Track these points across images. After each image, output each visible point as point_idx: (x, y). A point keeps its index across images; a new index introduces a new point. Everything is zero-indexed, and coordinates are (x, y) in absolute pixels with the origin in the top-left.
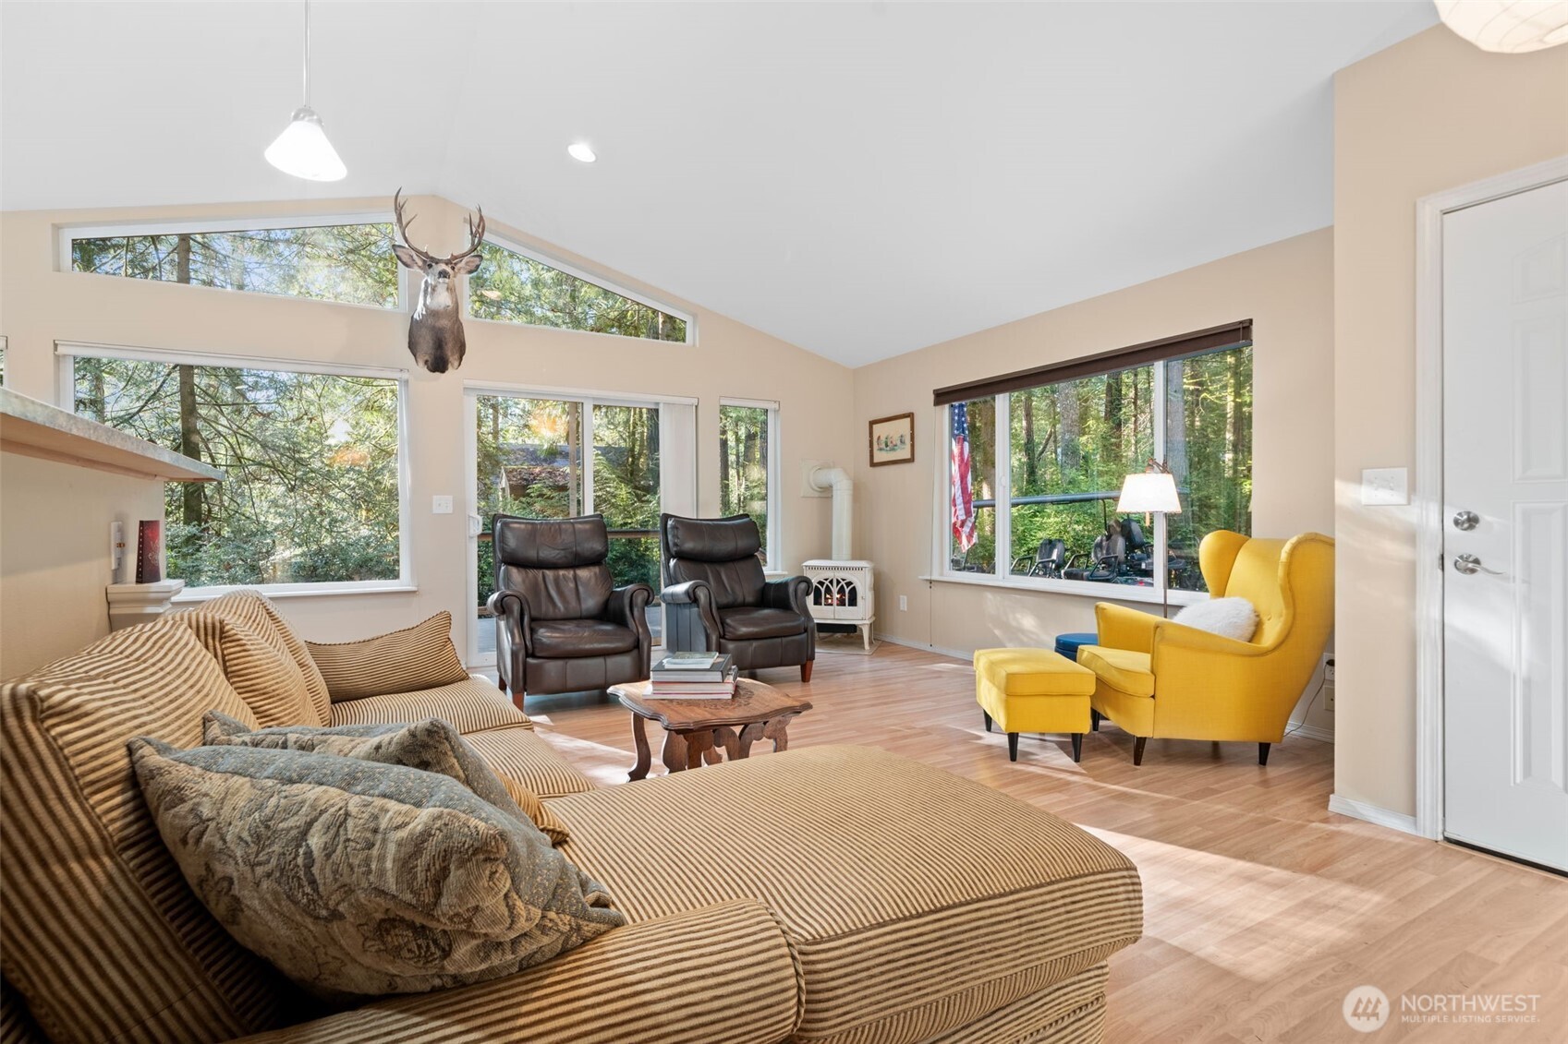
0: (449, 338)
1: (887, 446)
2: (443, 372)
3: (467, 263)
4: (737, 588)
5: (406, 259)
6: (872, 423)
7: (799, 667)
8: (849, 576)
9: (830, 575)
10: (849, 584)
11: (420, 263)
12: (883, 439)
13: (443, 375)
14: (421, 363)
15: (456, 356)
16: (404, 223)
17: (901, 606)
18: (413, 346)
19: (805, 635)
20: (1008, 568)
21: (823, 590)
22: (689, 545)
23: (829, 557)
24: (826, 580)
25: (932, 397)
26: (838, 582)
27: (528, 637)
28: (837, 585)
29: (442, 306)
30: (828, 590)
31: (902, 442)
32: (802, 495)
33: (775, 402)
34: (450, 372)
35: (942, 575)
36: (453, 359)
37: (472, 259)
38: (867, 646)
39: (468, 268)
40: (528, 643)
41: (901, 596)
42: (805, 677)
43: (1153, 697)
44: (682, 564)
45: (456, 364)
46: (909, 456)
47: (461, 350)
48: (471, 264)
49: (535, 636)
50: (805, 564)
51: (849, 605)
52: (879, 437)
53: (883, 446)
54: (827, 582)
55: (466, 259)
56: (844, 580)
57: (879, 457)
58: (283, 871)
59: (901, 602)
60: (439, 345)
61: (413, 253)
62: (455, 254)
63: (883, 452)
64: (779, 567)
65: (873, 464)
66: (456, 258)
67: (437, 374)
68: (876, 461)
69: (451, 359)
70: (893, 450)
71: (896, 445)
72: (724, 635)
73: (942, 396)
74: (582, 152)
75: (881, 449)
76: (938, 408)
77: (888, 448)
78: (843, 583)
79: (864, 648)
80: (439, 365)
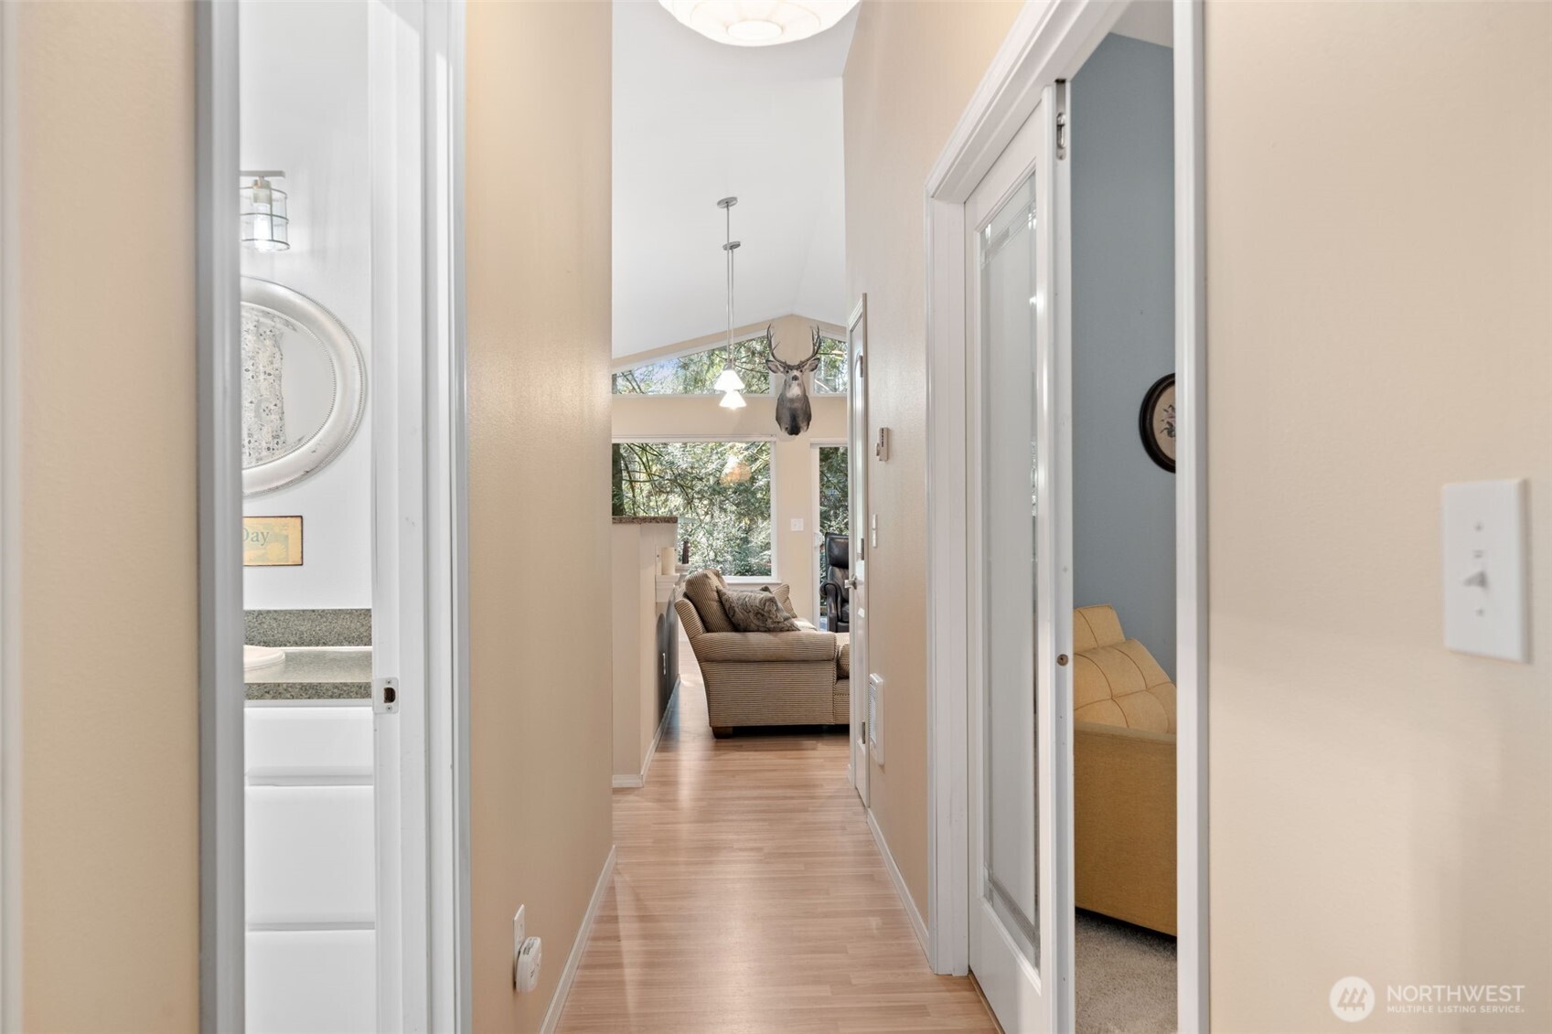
0: (800, 413)
2: (797, 434)
3: (810, 365)
5: (773, 368)
11: (782, 370)
14: (784, 430)
15: (805, 424)
16: (773, 347)
18: (778, 419)
27: (839, 610)
29: (795, 396)
36: (803, 425)
37: (813, 362)
39: (811, 368)
40: (839, 614)
45: (805, 428)
47: (808, 418)
48: (813, 365)
49: (844, 609)
55: (809, 362)
58: (742, 604)
60: (794, 418)
61: (778, 364)
66: (803, 363)
67: (794, 436)
69: (802, 425)
80: (794, 430)
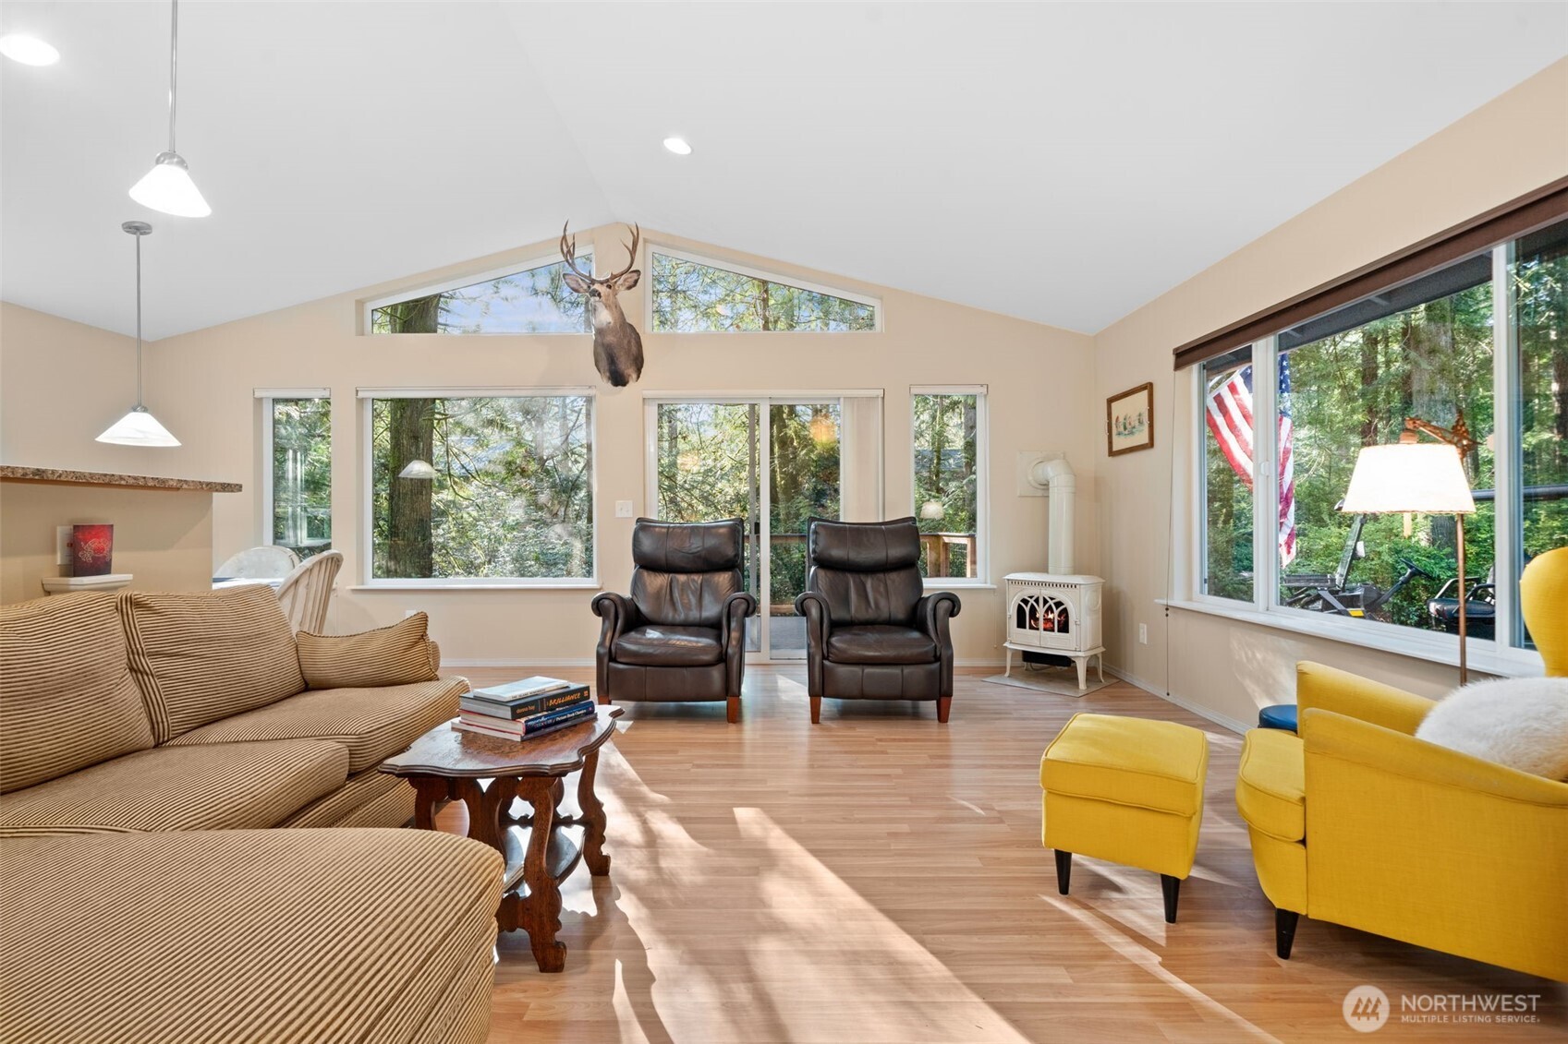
0: (620, 353)
1: (1125, 429)
2: (624, 384)
3: (625, 280)
4: (883, 603)
5: (573, 286)
6: (1110, 401)
7: (935, 702)
8: (1059, 595)
9: (1035, 591)
10: (1058, 604)
11: (586, 288)
12: (1121, 420)
13: (625, 388)
14: (605, 379)
15: (635, 369)
17: (1141, 637)
19: (937, 665)
20: (1274, 596)
21: (1027, 610)
22: (837, 553)
23: (1045, 570)
24: (1031, 597)
25: (1171, 359)
26: (1045, 602)
28: (1044, 605)
29: (605, 324)
30: (1033, 610)
31: (1141, 422)
32: (1018, 494)
33: (982, 386)
34: (632, 386)
35: (1190, 599)
36: (632, 371)
37: (630, 275)
38: (1082, 685)
39: (627, 284)
40: (613, 648)
41: (1141, 624)
42: (943, 717)
43: (1303, 842)
44: (822, 573)
45: (634, 376)
46: (1145, 440)
47: (635, 363)
48: (629, 280)
50: (1007, 577)
51: (1059, 631)
52: (1118, 418)
53: (1122, 429)
54: (1032, 601)
55: (624, 276)
56: (1052, 599)
57: (1119, 443)
59: (1141, 631)
60: (613, 360)
61: (578, 279)
62: (614, 273)
63: (1122, 437)
64: (989, 581)
65: (1112, 453)
66: (615, 277)
67: (620, 387)
68: (1115, 449)
69: (630, 372)
70: (1131, 433)
71: (1134, 427)
72: (828, 656)
73: (1184, 356)
74: (677, 145)
75: (1119, 434)
76: (1180, 373)
77: (1126, 432)
78: (1051, 603)
79: (1078, 685)
80: (618, 380)
